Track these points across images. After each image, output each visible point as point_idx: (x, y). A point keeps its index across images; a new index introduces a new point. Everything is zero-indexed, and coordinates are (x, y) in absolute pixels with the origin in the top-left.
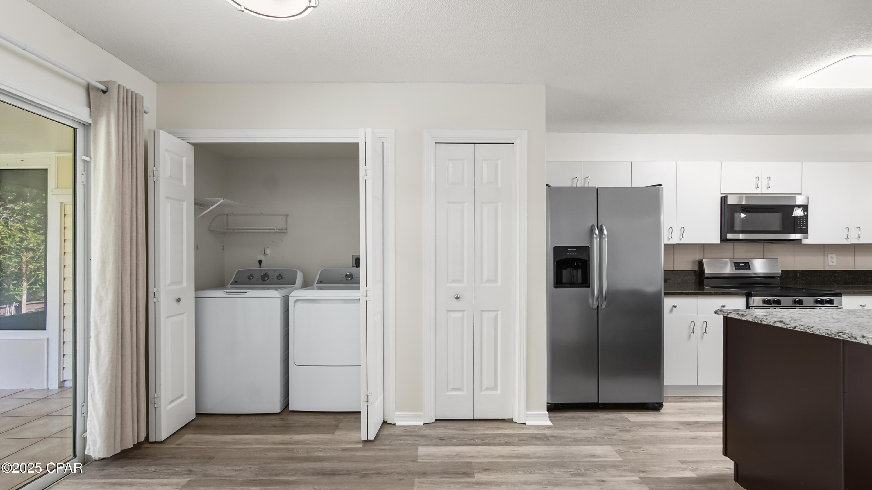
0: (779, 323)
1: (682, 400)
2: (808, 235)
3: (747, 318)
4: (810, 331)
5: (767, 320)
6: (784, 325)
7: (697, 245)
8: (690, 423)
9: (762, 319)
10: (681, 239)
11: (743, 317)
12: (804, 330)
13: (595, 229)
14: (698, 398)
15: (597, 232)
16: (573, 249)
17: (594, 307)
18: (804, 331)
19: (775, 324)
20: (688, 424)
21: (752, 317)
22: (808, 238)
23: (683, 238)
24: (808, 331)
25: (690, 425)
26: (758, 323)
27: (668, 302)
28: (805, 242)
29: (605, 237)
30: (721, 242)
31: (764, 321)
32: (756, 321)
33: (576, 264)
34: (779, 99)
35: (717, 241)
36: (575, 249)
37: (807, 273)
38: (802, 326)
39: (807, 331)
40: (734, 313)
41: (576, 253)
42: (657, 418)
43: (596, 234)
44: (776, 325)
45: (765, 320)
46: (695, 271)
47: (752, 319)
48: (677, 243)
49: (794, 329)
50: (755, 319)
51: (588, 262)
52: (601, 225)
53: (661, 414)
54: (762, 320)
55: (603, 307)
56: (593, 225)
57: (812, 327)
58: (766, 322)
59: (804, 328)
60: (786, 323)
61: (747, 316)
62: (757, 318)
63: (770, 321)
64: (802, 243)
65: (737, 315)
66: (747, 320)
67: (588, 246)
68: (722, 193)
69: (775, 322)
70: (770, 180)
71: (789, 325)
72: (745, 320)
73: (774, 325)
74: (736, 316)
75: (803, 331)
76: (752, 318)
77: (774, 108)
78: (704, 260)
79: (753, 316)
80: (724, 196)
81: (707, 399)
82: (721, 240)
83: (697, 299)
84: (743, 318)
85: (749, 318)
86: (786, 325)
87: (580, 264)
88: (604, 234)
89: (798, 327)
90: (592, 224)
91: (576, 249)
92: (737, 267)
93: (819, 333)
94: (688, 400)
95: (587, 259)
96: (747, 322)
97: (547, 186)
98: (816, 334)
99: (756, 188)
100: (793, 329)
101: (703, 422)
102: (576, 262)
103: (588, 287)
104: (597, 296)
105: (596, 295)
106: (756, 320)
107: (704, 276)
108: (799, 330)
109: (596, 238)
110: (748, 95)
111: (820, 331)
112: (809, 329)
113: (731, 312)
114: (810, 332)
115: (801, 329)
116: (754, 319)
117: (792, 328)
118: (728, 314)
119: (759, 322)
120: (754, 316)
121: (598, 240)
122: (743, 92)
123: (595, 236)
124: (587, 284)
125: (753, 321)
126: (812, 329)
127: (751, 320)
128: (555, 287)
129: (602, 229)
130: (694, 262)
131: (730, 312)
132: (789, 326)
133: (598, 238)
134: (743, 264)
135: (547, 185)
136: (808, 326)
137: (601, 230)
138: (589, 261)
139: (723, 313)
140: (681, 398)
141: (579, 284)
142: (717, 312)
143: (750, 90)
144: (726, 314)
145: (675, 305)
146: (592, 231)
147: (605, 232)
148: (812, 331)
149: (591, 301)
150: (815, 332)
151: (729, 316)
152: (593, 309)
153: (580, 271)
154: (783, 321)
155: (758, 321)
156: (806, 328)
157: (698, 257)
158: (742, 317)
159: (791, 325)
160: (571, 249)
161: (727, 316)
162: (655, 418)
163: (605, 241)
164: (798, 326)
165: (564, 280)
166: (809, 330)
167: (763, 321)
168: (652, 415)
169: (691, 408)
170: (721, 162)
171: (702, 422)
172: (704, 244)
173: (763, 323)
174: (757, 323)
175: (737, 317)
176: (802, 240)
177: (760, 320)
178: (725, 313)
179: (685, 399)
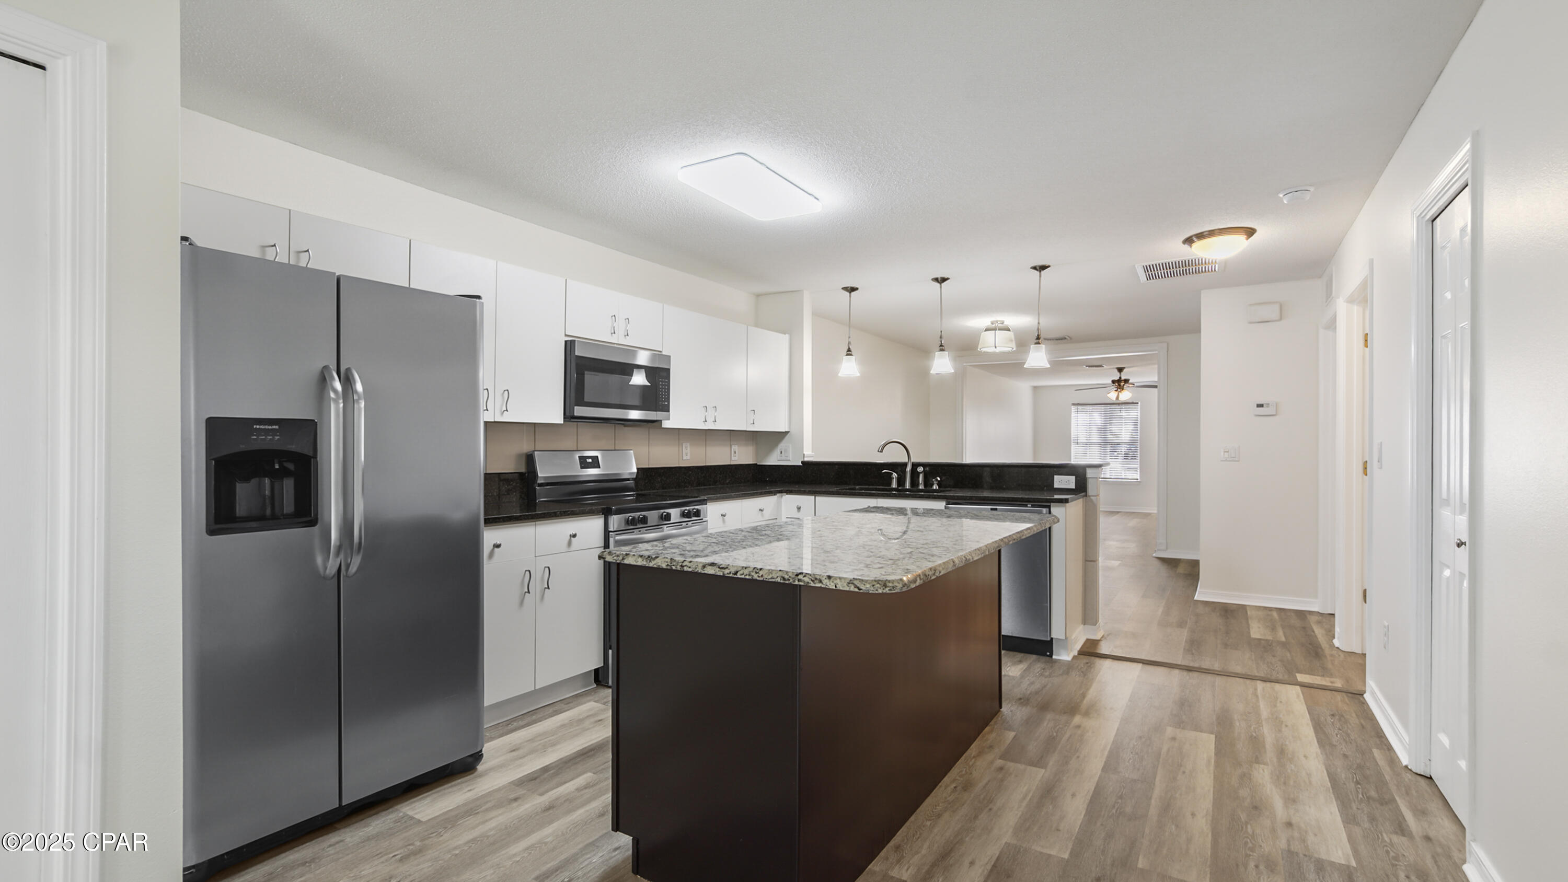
0: (710, 567)
1: (510, 727)
2: (669, 414)
3: (658, 563)
4: (759, 577)
5: (692, 564)
6: (719, 571)
7: (525, 425)
8: (536, 775)
9: (683, 562)
10: (502, 414)
11: (650, 561)
12: (749, 575)
13: (332, 378)
14: (536, 713)
15: (338, 386)
16: (270, 427)
17: (328, 571)
18: (750, 577)
19: (705, 569)
20: (532, 780)
21: (666, 560)
22: (669, 419)
23: (507, 411)
24: (756, 577)
25: (535, 779)
26: (676, 571)
27: (490, 536)
28: (666, 424)
29: (359, 398)
30: (564, 421)
31: (687, 566)
32: (674, 568)
33: (277, 466)
34: (651, 193)
35: (560, 420)
36: (274, 427)
37: (662, 471)
38: (746, 568)
39: (754, 578)
40: (634, 555)
41: (277, 438)
42: (474, 789)
43: (335, 391)
44: (706, 572)
45: (689, 565)
46: (521, 474)
47: (667, 564)
48: (496, 420)
49: (735, 576)
50: (671, 563)
51: (312, 460)
52: (348, 370)
53: (480, 776)
54: (684, 564)
55: (353, 569)
56: (326, 368)
57: (761, 569)
58: (690, 567)
59: (750, 572)
60: (721, 566)
61: (658, 559)
62: (675, 561)
63: (697, 565)
64: (663, 426)
65: (640, 558)
66: (659, 566)
67: (314, 420)
68: (567, 334)
69: (704, 567)
70: (629, 323)
71: (727, 569)
72: (655, 566)
73: (703, 572)
74: (638, 561)
75: (747, 577)
76: (667, 562)
77: (641, 206)
78: (536, 452)
79: (667, 558)
80: (571, 341)
81: (551, 710)
82: (564, 418)
83: (534, 527)
84: (651, 565)
85: (661, 563)
86: (723, 570)
87: (291, 466)
88: (357, 392)
89: (741, 572)
90: (325, 365)
91: (277, 427)
92: (583, 465)
93: (771, 578)
94: (521, 723)
95: (308, 451)
96: (659, 570)
97: (184, 243)
98: (767, 580)
99: (612, 333)
100: (733, 576)
101: (555, 762)
102: (276, 461)
103: (313, 523)
104: (338, 544)
105: (335, 542)
106: (674, 565)
107: (536, 483)
108: (743, 576)
109: (336, 401)
110: (617, 168)
111: (773, 575)
112: (756, 573)
113: (629, 554)
114: (758, 579)
115: (745, 574)
116: (669, 564)
117: (731, 575)
118: (623, 559)
119: (679, 569)
120: (669, 558)
121: (341, 405)
122: (612, 159)
123: (332, 395)
124: (311, 516)
125: (669, 567)
126: (761, 573)
127: (664, 566)
128: (211, 532)
129: (351, 378)
130: (519, 456)
131: (627, 555)
132: (726, 571)
133: (341, 401)
134: (590, 460)
135: (184, 239)
136: (755, 568)
137: (347, 381)
138: (315, 456)
139: (615, 558)
140: (508, 722)
141: (288, 516)
142: (604, 556)
143: (621, 160)
144: (621, 558)
145: (498, 542)
146: (323, 380)
147: (359, 387)
148: (762, 576)
149: (319, 560)
150: (766, 576)
151: (626, 562)
152: (325, 578)
153: (288, 485)
154: (716, 564)
155: (676, 567)
156: (752, 572)
157: (526, 448)
158: (648, 561)
159: (729, 569)
160: (262, 427)
161: (622, 562)
162: (471, 790)
163: (359, 409)
164: (739, 569)
165: (241, 509)
166: (758, 574)
167: (685, 566)
168: (464, 785)
169: (529, 740)
170: (566, 280)
171: (553, 765)
172: (535, 424)
173: (686, 569)
174: (674, 570)
175: (640, 562)
176: (663, 421)
177: (680, 564)
178: (618, 556)
179: (515, 724)
